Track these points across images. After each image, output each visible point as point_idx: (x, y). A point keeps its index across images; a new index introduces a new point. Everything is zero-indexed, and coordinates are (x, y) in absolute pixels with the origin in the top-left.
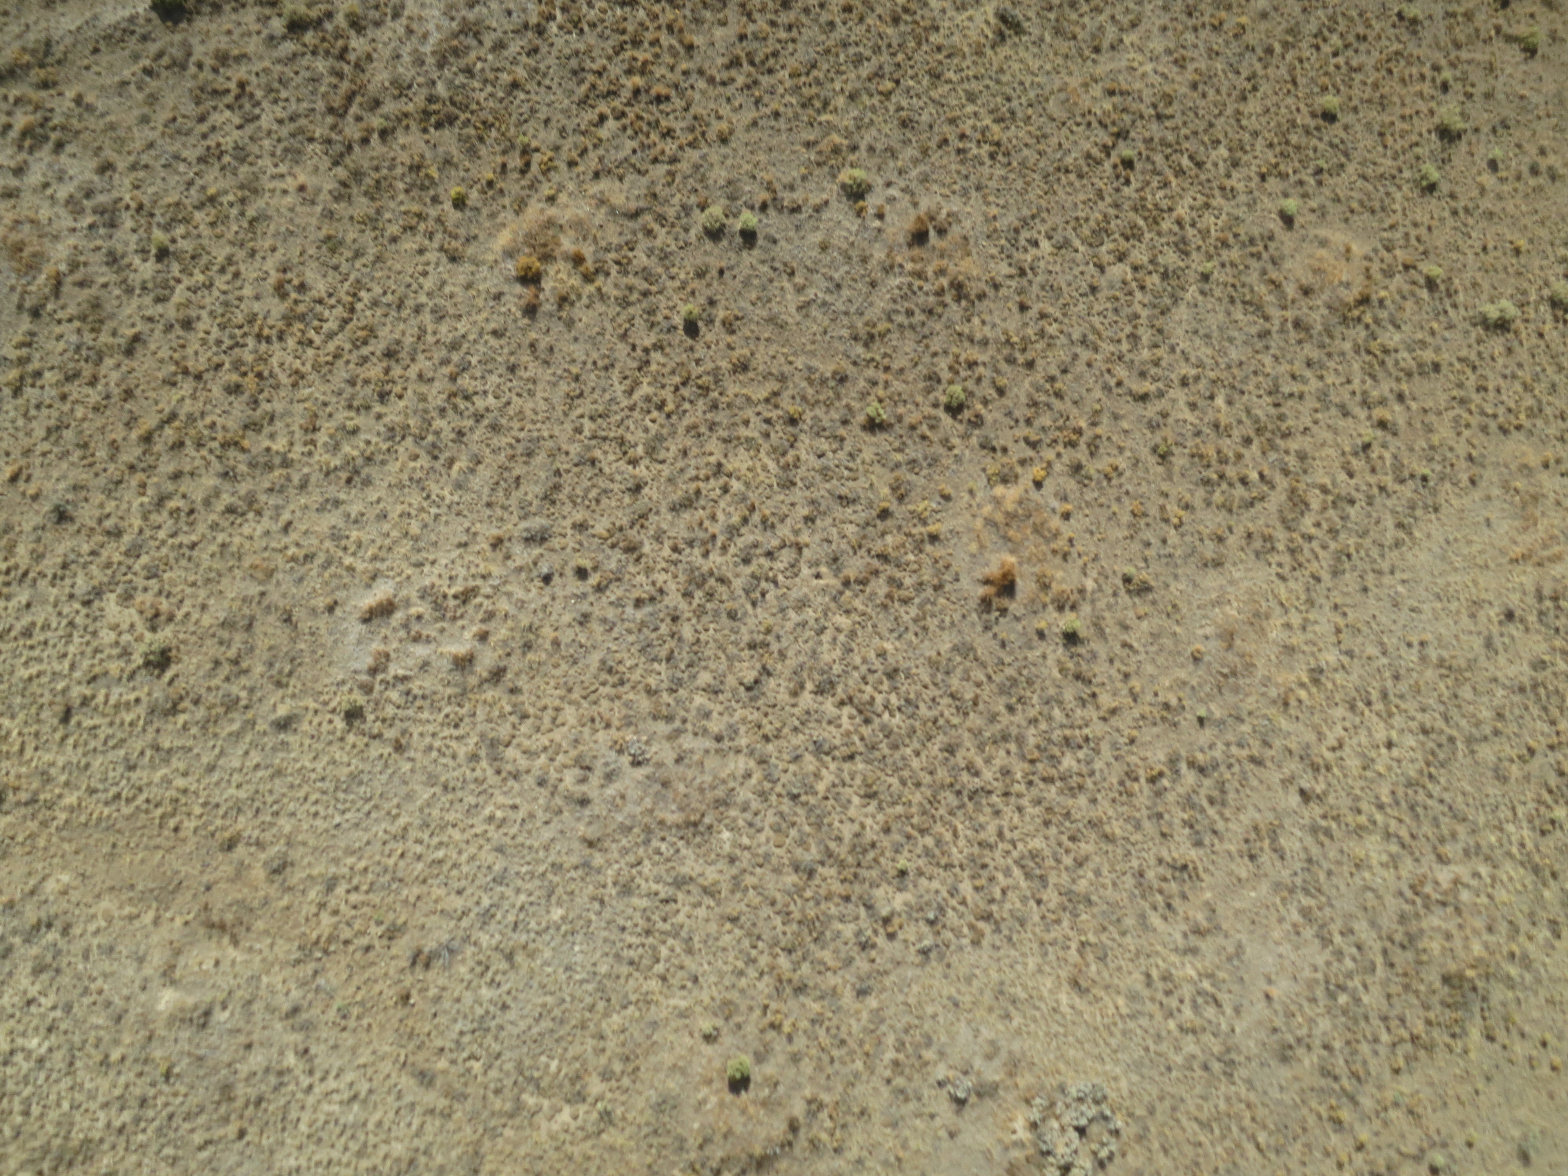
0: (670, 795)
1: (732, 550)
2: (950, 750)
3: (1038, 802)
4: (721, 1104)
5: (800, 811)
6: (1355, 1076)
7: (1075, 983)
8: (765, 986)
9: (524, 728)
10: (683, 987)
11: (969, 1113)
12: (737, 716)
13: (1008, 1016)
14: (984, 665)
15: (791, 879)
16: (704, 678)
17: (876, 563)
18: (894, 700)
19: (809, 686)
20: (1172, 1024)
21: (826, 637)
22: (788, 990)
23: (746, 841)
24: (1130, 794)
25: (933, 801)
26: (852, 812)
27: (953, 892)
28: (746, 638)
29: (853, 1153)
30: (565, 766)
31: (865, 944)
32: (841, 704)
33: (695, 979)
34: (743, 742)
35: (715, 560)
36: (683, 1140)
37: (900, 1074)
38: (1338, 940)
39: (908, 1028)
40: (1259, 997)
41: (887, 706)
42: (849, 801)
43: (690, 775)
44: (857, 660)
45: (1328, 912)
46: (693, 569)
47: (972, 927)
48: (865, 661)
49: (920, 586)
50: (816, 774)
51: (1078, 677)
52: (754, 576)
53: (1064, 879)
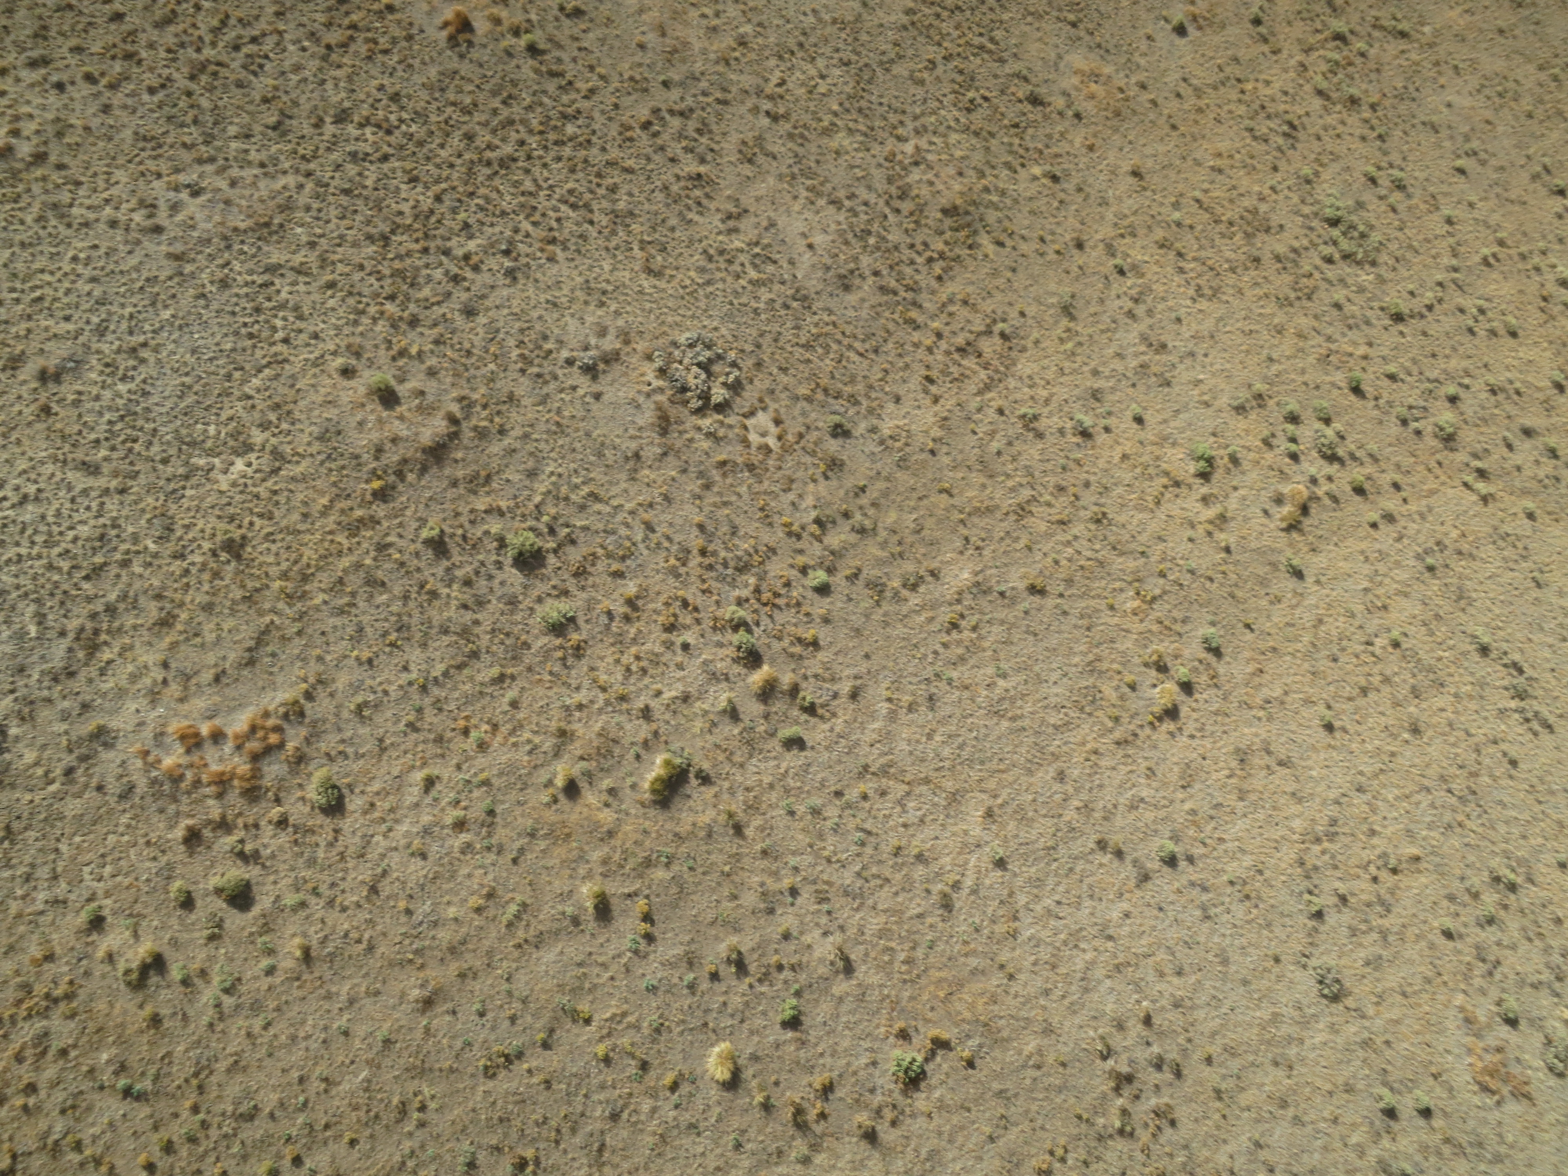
0: (235, 210)
1: (221, 44)
2: (469, 137)
3: (559, 159)
4: (380, 421)
5: (360, 202)
7: (649, 271)
8: (381, 327)
9: (81, 192)
10: (308, 345)
11: (605, 380)
12: (274, 149)
13: (602, 304)
14: (470, 81)
15: (371, 249)
16: (232, 130)
17: (349, 32)
18: (405, 116)
19: (328, 120)
20: (743, 282)
21: (329, 85)
22: (404, 326)
23: (319, 231)
24: (631, 139)
25: (470, 172)
26: (403, 195)
27: (516, 231)
28: (258, 98)
29: (518, 432)
30: (133, 210)
31: (456, 279)
32: (361, 126)
33: (316, 336)
34: (287, 165)
35: (208, 52)
36: (357, 457)
37: (531, 363)
38: (847, 203)
39: (522, 331)
40: (803, 249)
41: (401, 121)
42: (398, 188)
43: (247, 193)
44: (362, 96)
45: (829, 186)
46: (191, 61)
47: (542, 250)
48: (368, 95)
49: (394, 41)
50: (360, 174)
51: (553, 74)
52: (248, 56)
53: (605, 204)
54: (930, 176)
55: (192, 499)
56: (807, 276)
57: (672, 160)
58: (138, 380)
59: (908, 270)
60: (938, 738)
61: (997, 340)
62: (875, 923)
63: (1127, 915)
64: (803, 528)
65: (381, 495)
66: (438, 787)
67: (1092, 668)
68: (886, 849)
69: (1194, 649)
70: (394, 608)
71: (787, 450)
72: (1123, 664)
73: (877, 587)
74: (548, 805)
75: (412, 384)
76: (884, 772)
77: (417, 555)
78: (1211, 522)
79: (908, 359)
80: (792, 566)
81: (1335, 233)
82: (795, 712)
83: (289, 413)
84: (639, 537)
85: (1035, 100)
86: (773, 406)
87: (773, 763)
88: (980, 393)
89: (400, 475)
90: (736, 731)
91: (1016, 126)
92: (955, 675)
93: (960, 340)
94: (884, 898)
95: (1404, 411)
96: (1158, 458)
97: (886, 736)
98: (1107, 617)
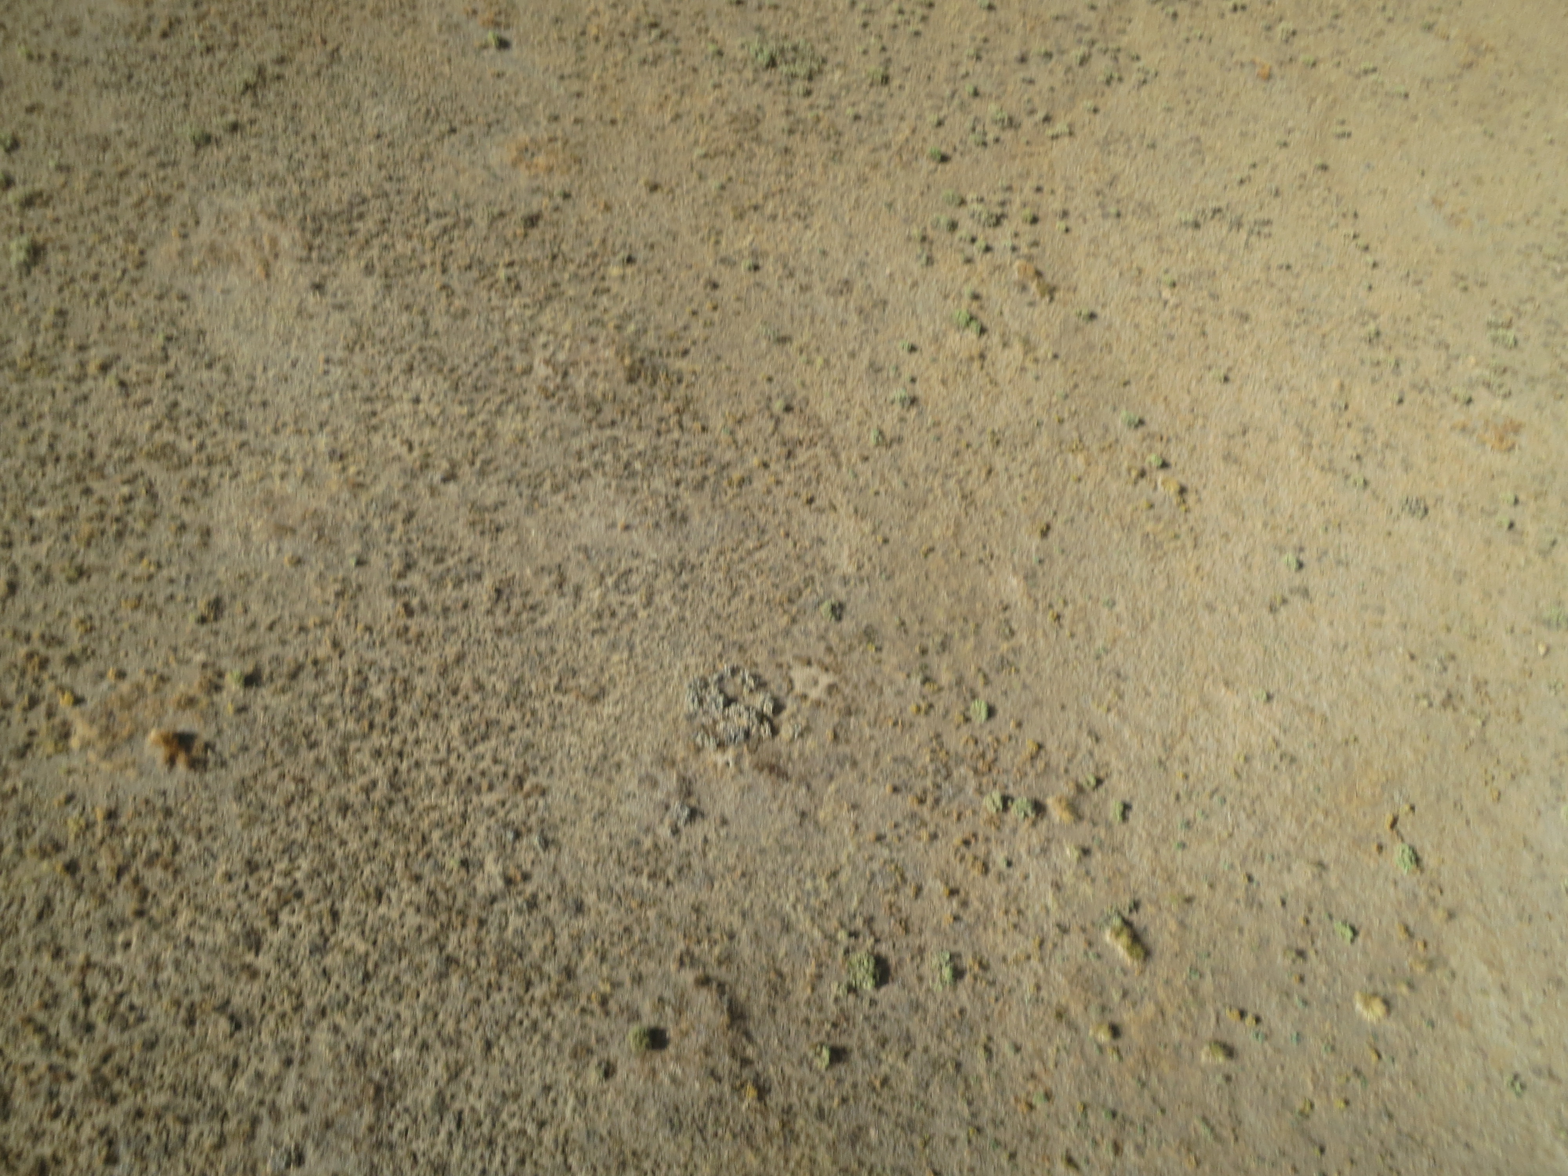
0: (341, 1120)
2: (344, 808)
3: (414, 724)
4: (678, 1059)
5: (384, 970)
7: (595, 700)
8: (561, 1011)
10: (555, 1102)
11: (706, 805)
12: (267, 1041)
13: (619, 766)
14: (262, 771)
15: (455, 981)
16: (217, 1079)
17: (126, 879)
18: (281, 866)
19: (249, 958)
20: (642, 614)
21: (198, 937)
22: (569, 986)
23: (407, 1032)
24: (420, 635)
25: (395, 828)
26: (394, 915)
27: (492, 813)
28: (180, 1029)
29: (736, 920)
31: (532, 904)
32: (275, 923)
33: (547, 1089)
34: (297, 1034)
35: (80, 1066)
36: (711, 1099)
37: (663, 871)
38: (585, 464)
39: (620, 863)
40: (625, 536)
41: (287, 874)
42: (382, 918)
43: (321, 1095)
44: (231, 904)
45: (559, 471)
46: (85, 1094)
47: (528, 796)
48: (233, 895)
49: (162, 832)
50: (347, 952)
51: (294, 676)
52: (110, 1019)
53: (494, 703)
54: (585, 370)
56: (658, 550)
57: (465, 606)
60: (1152, 688)
61: (788, 418)
64: (924, 697)
65: (762, 1092)
66: (1075, 1155)
67: (1128, 529)
68: (1232, 781)
69: (1132, 439)
70: (887, 1126)
71: (838, 670)
72: (1129, 501)
73: (1004, 664)
74: (1121, 1058)
75: (646, 1006)
76: (1169, 749)
77: (839, 1081)
78: (1026, 353)
79: (781, 509)
80: (958, 727)
81: (783, 69)
82: (1095, 797)
83: (634, 1153)
84: (886, 852)
85: (532, 221)
86: (788, 658)
87: (1136, 839)
88: (839, 466)
89: (746, 1062)
90: (1099, 856)
91: (554, 257)
92: (1099, 643)
93: (778, 450)
97: (1139, 729)
98: (1086, 489)
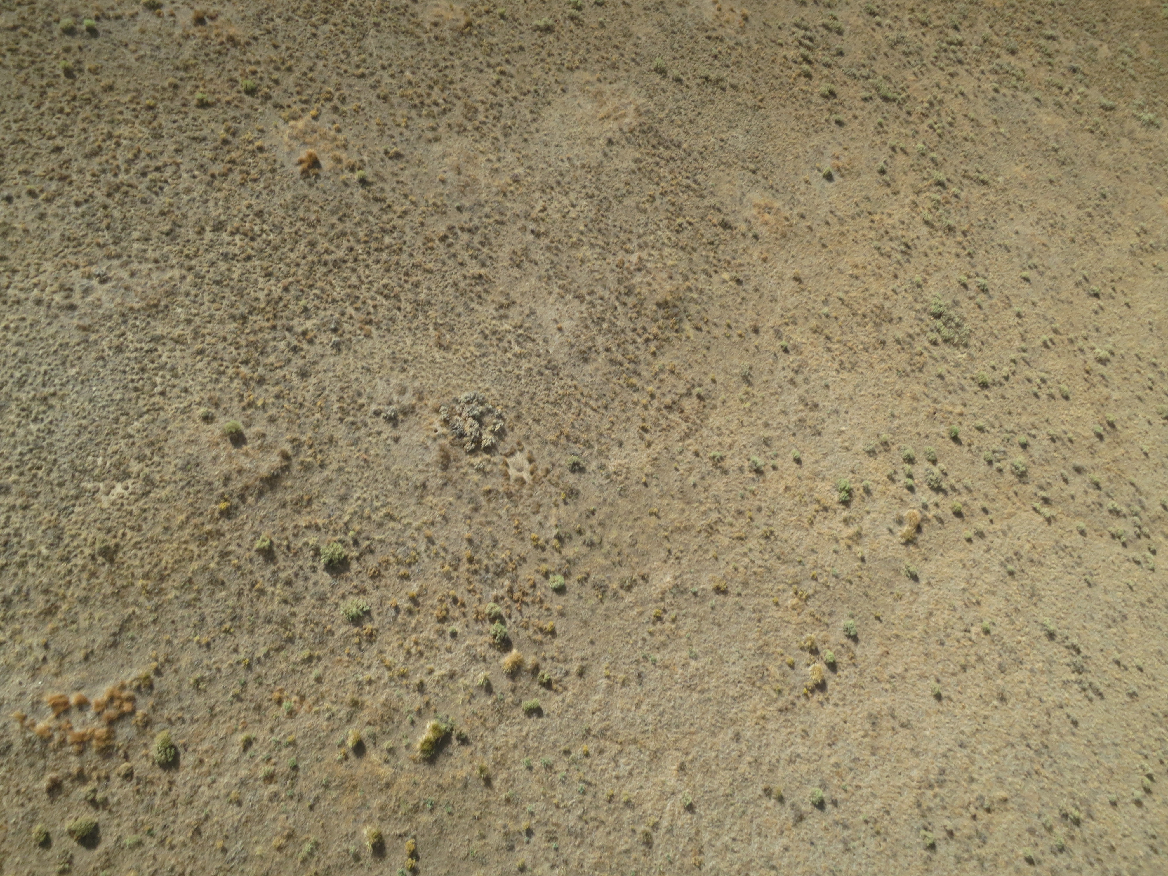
0: (132, 294)
1: (133, 172)
2: (312, 244)
3: (378, 262)
4: (230, 456)
5: (227, 290)
6: (630, 361)
7: (440, 346)
8: (236, 384)
9: (17, 278)
10: (179, 397)
11: (403, 427)
12: (165, 249)
13: (404, 370)
14: (316, 203)
15: (233, 326)
16: (136, 235)
17: (229, 165)
18: (265, 227)
19: (208, 229)
20: (509, 355)
21: (211, 204)
22: (253, 384)
23: (194, 311)
24: (432, 248)
25: (311, 270)
26: (260, 286)
27: (343, 314)
28: (157, 211)
29: (334, 466)
30: (54, 292)
31: (295, 350)
32: (232, 234)
33: (186, 390)
34: (174, 262)
35: (122, 177)
36: (210, 484)
37: (348, 414)
38: (588, 298)
39: (342, 389)
40: (554, 331)
41: (262, 231)
42: (256, 281)
43: (143, 282)
44: (235, 212)
45: (575, 285)
46: (109, 183)
47: (361, 329)
48: (239, 211)
49: (262, 173)
50: (229, 270)
51: (377, 200)
52: (152, 180)
53: (410, 295)
54: (649, 279)
55: (79, 514)
56: (557, 352)
57: (461, 264)
58: (46, 421)
59: (631, 348)
60: (644, 707)
61: (695, 400)
62: (591, 858)
63: (786, 849)
64: (547, 542)
65: (227, 514)
66: (255, 746)
67: (762, 651)
68: (603, 796)
69: (838, 636)
70: (230, 603)
71: (537, 481)
72: (785, 648)
73: (601, 589)
74: (340, 762)
75: (257, 428)
76: (602, 734)
77: (251, 560)
78: (850, 538)
79: (629, 414)
80: (538, 572)
81: (939, 323)
82: (536, 687)
83: (160, 449)
84: (423, 548)
85: (725, 225)
86: (527, 448)
87: (517, 727)
88: (682, 439)
89: (242, 498)
90: (490, 702)
91: (712, 243)
92: (658, 657)
93: (668, 400)
94: (599, 837)
95: (989, 455)
96: (811, 490)
97: (605, 706)
98: (773, 612)
